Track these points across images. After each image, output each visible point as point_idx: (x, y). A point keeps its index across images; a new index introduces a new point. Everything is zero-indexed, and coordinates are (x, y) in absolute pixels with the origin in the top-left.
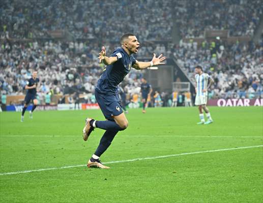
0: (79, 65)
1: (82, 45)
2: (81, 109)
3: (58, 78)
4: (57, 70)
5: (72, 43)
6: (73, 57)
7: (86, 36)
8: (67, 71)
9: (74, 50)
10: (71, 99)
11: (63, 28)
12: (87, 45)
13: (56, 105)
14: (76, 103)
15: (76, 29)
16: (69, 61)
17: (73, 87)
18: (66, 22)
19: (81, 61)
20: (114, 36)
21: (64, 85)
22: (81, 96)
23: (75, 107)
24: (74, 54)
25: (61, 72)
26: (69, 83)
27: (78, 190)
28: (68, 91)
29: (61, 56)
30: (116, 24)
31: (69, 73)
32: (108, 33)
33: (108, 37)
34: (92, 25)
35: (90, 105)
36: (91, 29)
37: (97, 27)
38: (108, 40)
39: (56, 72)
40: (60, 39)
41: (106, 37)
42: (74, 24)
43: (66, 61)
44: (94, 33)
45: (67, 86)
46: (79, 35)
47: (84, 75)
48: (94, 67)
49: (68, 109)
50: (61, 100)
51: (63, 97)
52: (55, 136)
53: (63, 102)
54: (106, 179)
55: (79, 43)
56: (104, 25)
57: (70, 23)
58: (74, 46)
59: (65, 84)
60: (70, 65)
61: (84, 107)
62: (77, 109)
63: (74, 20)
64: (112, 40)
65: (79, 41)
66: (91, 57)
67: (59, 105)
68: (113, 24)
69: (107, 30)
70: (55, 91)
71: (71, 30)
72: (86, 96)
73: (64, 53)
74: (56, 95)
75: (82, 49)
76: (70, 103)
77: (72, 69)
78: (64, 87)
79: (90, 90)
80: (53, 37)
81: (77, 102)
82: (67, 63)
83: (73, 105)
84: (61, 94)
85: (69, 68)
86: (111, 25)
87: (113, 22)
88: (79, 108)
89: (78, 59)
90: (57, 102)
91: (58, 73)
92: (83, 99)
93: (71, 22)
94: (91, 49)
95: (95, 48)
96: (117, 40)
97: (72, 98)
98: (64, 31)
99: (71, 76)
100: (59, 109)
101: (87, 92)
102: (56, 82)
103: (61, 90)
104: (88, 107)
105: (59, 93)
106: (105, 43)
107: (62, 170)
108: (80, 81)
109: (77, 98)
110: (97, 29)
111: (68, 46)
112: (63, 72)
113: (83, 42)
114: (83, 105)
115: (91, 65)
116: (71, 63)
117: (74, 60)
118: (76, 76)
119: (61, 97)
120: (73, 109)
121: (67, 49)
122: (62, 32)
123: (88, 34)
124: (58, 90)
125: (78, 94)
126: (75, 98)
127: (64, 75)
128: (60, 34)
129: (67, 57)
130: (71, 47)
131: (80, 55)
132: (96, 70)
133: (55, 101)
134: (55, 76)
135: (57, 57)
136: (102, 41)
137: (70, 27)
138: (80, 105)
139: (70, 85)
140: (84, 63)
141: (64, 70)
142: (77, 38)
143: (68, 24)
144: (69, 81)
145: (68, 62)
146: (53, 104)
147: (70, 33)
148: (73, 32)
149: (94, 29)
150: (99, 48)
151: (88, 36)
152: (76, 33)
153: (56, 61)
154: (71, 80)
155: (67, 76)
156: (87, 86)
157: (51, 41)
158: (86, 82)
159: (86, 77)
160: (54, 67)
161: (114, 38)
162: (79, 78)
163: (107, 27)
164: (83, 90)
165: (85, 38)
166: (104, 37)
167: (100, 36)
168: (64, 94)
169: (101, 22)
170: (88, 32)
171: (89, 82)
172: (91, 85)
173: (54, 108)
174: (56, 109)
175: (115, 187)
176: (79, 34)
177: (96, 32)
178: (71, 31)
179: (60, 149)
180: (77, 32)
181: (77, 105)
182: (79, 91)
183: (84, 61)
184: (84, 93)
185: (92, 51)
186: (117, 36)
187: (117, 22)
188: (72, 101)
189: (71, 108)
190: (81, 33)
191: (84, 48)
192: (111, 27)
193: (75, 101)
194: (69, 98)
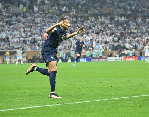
0: (122, 32)
1: (123, 18)
2: (123, 60)
3: (108, 40)
4: (107, 35)
5: (117, 17)
6: (118, 26)
7: (126, 12)
8: (114, 35)
9: (118, 21)
10: (116, 54)
11: (111, 7)
12: (127, 18)
13: (106, 58)
14: (119, 57)
15: (119, 8)
16: (115, 28)
17: (117, 46)
18: (113, 3)
20: (144, 12)
21: (111, 45)
22: (123, 52)
23: (119, 59)
24: (118, 24)
25: (110, 36)
26: (115, 43)
27: (123, 114)
28: (115, 48)
29: (110, 26)
30: (146, 4)
31: (115, 37)
32: (140, 10)
33: (140, 13)
34: (129, 5)
35: (128, 58)
36: (129, 8)
37: (133, 6)
38: (140, 15)
39: (107, 36)
40: (109, 14)
41: (139, 13)
42: (118, 4)
44: (131, 10)
45: (113, 45)
46: (121, 11)
47: (125, 38)
48: (131, 33)
49: (114, 60)
50: (110, 54)
51: (111, 52)
52: (106, 78)
53: (111, 55)
54: (140, 107)
56: (138, 5)
57: (115, 4)
58: (118, 18)
60: (116, 31)
61: (125, 59)
62: (120, 60)
63: (118, 2)
64: (143, 15)
65: (121, 16)
66: (129, 26)
67: (109, 58)
68: (144, 4)
69: (140, 8)
72: (126, 52)
73: (111, 24)
75: (123, 20)
76: (116, 56)
77: (117, 34)
78: (112, 46)
79: (129, 48)
80: (104, 13)
81: (120, 56)
82: (113, 30)
83: (117, 58)
84: (110, 50)
86: (142, 5)
87: (144, 3)
88: (121, 59)
89: (121, 28)
90: (107, 56)
91: (108, 37)
92: (124, 53)
93: (116, 3)
94: (129, 21)
95: (132, 20)
96: (146, 15)
97: (117, 53)
98: (111, 9)
99: (116, 39)
100: (108, 61)
101: (127, 49)
102: (106, 43)
103: (110, 48)
104: (127, 59)
105: (109, 50)
106: (138, 16)
107: (111, 100)
108: (122, 42)
109: (120, 53)
110: (133, 8)
111: (114, 19)
112: (111, 36)
113: (124, 17)
114: (124, 58)
115: (129, 32)
116: (116, 30)
117: (118, 28)
118: (119, 39)
120: (118, 60)
121: (113, 21)
122: (110, 10)
123: (127, 11)
124: (108, 47)
125: (121, 51)
126: (119, 53)
127: (111, 38)
128: (109, 11)
129: (113, 26)
130: (116, 19)
131: (122, 25)
133: (106, 55)
134: (106, 39)
135: (107, 26)
136: (136, 15)
137: (115, 6)
138: (122, 57)
139: (116, 45)
140: (125, 30)
141: (111, 35)
142: (120, 13)
143: (114, 4)
144: (114, 42)
145: (114, 30)
146: (105, 57)
147: (115, 10)
148: (118, 10)
149: (131, 7)
150: (134, 20)
151: (128, 12)
152: (119, 10)
153: (107, 29)
154: (116, 42)
155: (113, 39)
156: (127, 45)
157: (103, 16)
158: (126, 43)
159: (126, 40)
160: (104, 33)
161: (144, 13)
162: (122, 40)
163: (140, 6)
164: (124, 48)
165: (125, 13)
167: (135, 12)
168: (112, 51)
169: (136, 3)
170: (127, 9)
171: (128, 43)
172: (129, 44)
173: (105, 59)
174: (107, 60)
175: (147, 112)
176: (121, 10)
177: (133, 10)
178: (116, 9)
179: (109, 87)
180: (120, 10)
181: (120, 58)
182: (121, 49)
183: (125, 29)
184: (125, 50)
185: (130, 22)
186: (146, 12)
187: (146, 3)
188: (117, 55)
189: (116, 60)
190: (122, 10)
191: (125, 20)
192: (142, 6)
193: (119, 55)
194: (115, 53)
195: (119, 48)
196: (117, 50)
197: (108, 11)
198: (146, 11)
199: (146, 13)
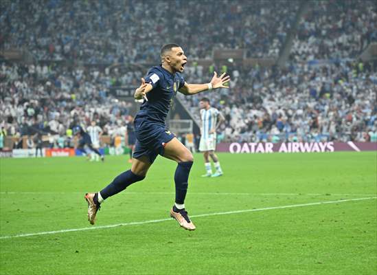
0: (42, 97)
1: (46, 69)
2: (44, 155)
3: (14, 114)
4: (13, 103)
5: (33, 67)
6: (34, 85)
7: (52, 56)
8: (26, 104)
9: (35, 75)
10: (30, 143)
11: (20, 46)
12: (53, 69)
13: (10, 151)
14: (37, 148)
15: (39, 47)
16: (29, 91)
17: (33, 126)
18: (24, 38)
19: (44, 90)
20: (89, 57)
21: (21, 124)
22: (44, 139)
23: (37, 154)
24: (36, 80)
25: (18, 106)
26: (29, 120)
27: (39, 267)
28: (27, 131)
29: (18, 84)
30: (93, 40)
31: (28, 107)
32: (81, 52)
33: (81, 58)
34: (60, 42)
35: (56, 151)
36: (58, 48)
37: (67, 44)
38: (81, 62)
39: (11, 106)
40: (17, 60)
41: (79, 58)
42: (35, 40)
43: (25, 91)
44: (62, 53)
45: (25, 125)
46: (42, 55)
47: (48, 110)
48: (62, 99)
49: (27, 156)
50: (17, 143)
51: (20, 140)
52: (9, 193)
53: (20, 146)
54: (77, 252)
55: (42, 66)
56: (76, 42)
57: (30, 39)
58: (35, 69)
59: (23, 121)
60: (30, 95)
61: (49, 153)
62: (39, 156)
63: (35, 36)
64: (87, 63)
65: (42, 63)
66: (59, 84)
67: (15, 151)
68: (89, 41)
69: (80, 49)
70: (9, 131)
71: (31, 48)
72: (51, 139)
73: (21, 81)
74: (10, 137)
75: (46, 74)
76: (29, 148)
77: (32, 101)
78: (22, 126)
79: (56, 131)
80: (7, 58)
81: (39, 147)
82: (25, 93)
83: (33, 151)
85: (28, 101)
86: (85, 42)
87: (89, 37)
88: (41, 154)
89: (41, 89)
90: (12, 146)
91: (13, 107)
92: (48, 142)
93: (32, 38)
94: (58, 75)
95: (64, 73)
96: (93, 63)
97: (32, 142)
98: (21, 49)
99: (31, 111)
100: (14, 156)
101: (53, 133)
102: (10, 119)
103: (17, 130)
104: (54, 154)
105: (15, 134)
106: (77, 66)
107: (17, 239)
108: (43, 118)
109: (40, 142)
110: (67, 47)
111: (27, 70)
112: (21, 106)
113: (48, 66)
114: (46, 151)
115: (59, 96)
116: (31, 93)
117: (36, 89)
118: (37, 112)
119: (17, 140)
120: (34, 156)
121: (26, 75)
122: (20, 52)
123: (55, 55)
124: (13, 130)
125: (40, 136)
126: (36, 142)
127: (21, 110)
128: (17, 54)
129: (26, 85)
130: (31, 71)
131: (43, 82)
132: (65, 103)
133: (9, 146)
134: (9, 111)
135: (11, 85)
136: (73, 63)
137: (30, 44)
138: (44, 150)
139: (30, 123)
140: (49, 93)
141: (21, 103)
142: (40, 59)
143: (27, 40)
144: (28, 118)
145: (27, 92)
146: (7, 149)
147: (30, 53)
148: (35, 52)
149: (63, 47)
150: (69, 73)
151: (55, 57)
152: (37, 53)
153: (11, 90)
154: (31, 117)
155: (26, 111)
156: (52, 125)
157: (4, 63)
158: (52, 119)
159: (52, 113)
160: (7, 99)
161: (90, 60)
162: (42, 114)
163: (80, 44)
164: (48, 130)
165: (50, 59)
166: (77, 58)
167: (71, 57)
168: (22, 136)
169: (72, 38)
170: (55, 51)
171: (56, 120)
172: (58, 123)
173: (8, 154)
174: (11, 156)
175: (90, 263)
176: (41, 53)
177: (66, 52)
178: (31, 50)
179: (15, 211)
180: (39, 51)
181: (39, 151)
182: (41, 132)
183: (48, 90)
184: (49, 134)
185: (60, 77)
186: (94, 58)
187: (93, 38)
188: (33, 145)
189: (30, 155)
190: (44, 52)
191: (49, 73)
192: (85, 45)
193: (36, 146)
194: (28, 141)
195: (38, 130)
196: (33, 134)
197: (15, 55)
198: (93, 55)
199: (92, 61)
